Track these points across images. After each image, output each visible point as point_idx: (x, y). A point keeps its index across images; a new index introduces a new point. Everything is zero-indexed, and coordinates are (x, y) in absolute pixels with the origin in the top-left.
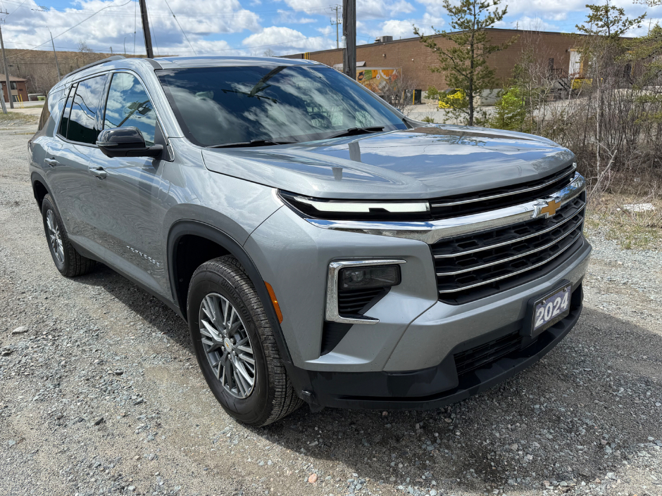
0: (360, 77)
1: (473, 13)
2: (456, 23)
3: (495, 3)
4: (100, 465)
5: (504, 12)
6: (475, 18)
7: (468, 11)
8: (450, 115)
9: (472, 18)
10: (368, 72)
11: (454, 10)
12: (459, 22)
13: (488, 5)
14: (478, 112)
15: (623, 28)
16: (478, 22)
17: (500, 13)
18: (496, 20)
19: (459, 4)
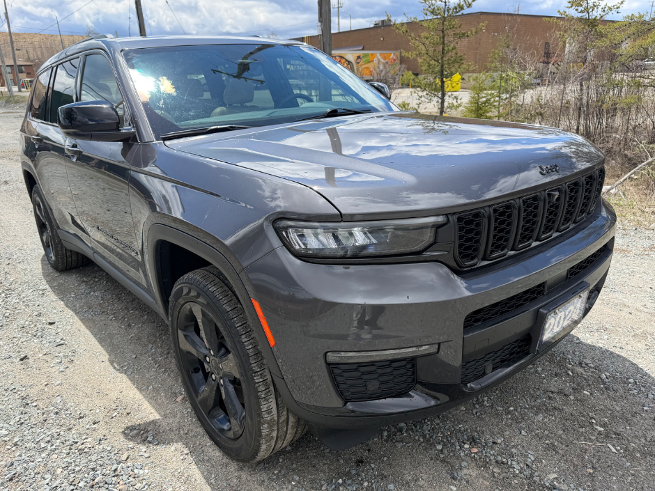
0: (358, 61)
2: (427, 10)
4: (15, 389)
6: (446, 5)
8: (423, 99)
9: (443, 5)
10: (366, 55)
12: (430, 9)
14: (449, 97)
15: (602, 14)
16: (449, 9)
18: (465, 8)
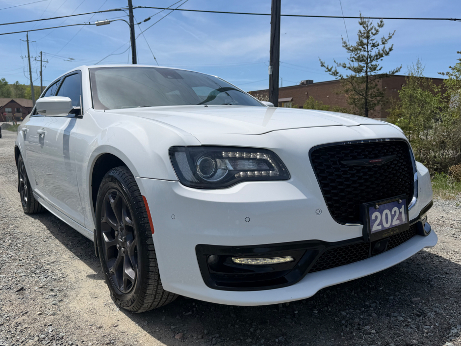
1: (367, 50)
2: (354, 57)
3: (383, 43)
5: (391, 50)
6: (368, 54)
7: (363, 49)
9: (366, 54)
11: (351, 49)
12: (356, 57)
13: (378, 45)
16: (371, 57)
17: (388, 50)
18: (384, 55)
19: (355, 45)
